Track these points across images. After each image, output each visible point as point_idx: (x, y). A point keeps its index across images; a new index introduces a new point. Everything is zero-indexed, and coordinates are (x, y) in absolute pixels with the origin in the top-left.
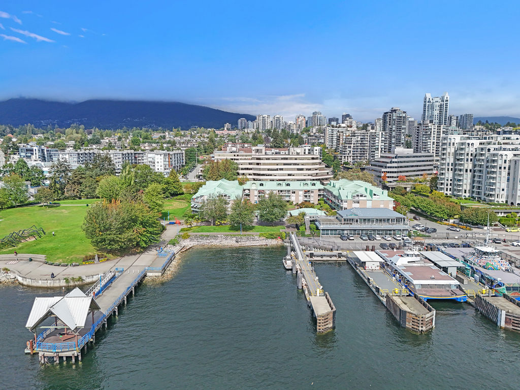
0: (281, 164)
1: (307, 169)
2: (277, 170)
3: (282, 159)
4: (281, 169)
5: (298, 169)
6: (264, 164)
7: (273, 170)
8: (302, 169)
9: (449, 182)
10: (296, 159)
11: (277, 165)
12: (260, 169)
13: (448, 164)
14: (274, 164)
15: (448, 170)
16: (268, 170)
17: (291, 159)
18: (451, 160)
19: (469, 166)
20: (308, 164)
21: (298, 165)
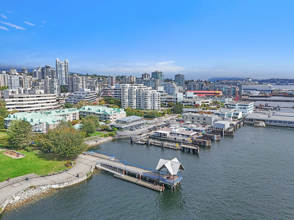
0: (36, 100)
1: (52, 102)
2: (34, 104)
3: (37, 97)
4: (37, 103)
5: (47, 103)
6: (26, 101)
7: (32, 104)
8: (49, 102)
9: (127, 103)
10: (45, 97)
11: (34, 101)
12: (23, 104)
13: (127, 96)
14: (32, 100)
15: (127, 98)
16: (29, 104)
17: (42, 96)
18: (127, 94)
19: (135, 96)
20: (52, 99)
21: (47, 100)
